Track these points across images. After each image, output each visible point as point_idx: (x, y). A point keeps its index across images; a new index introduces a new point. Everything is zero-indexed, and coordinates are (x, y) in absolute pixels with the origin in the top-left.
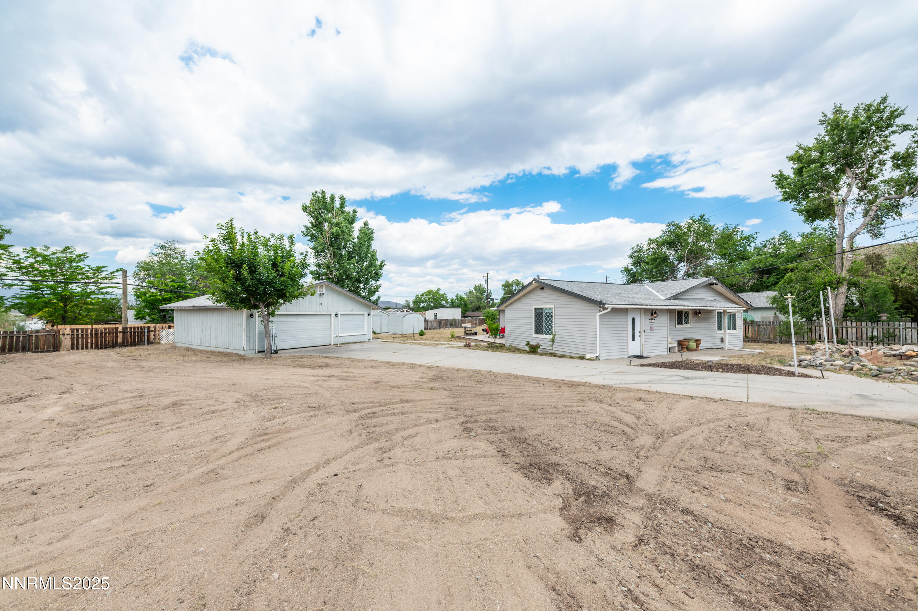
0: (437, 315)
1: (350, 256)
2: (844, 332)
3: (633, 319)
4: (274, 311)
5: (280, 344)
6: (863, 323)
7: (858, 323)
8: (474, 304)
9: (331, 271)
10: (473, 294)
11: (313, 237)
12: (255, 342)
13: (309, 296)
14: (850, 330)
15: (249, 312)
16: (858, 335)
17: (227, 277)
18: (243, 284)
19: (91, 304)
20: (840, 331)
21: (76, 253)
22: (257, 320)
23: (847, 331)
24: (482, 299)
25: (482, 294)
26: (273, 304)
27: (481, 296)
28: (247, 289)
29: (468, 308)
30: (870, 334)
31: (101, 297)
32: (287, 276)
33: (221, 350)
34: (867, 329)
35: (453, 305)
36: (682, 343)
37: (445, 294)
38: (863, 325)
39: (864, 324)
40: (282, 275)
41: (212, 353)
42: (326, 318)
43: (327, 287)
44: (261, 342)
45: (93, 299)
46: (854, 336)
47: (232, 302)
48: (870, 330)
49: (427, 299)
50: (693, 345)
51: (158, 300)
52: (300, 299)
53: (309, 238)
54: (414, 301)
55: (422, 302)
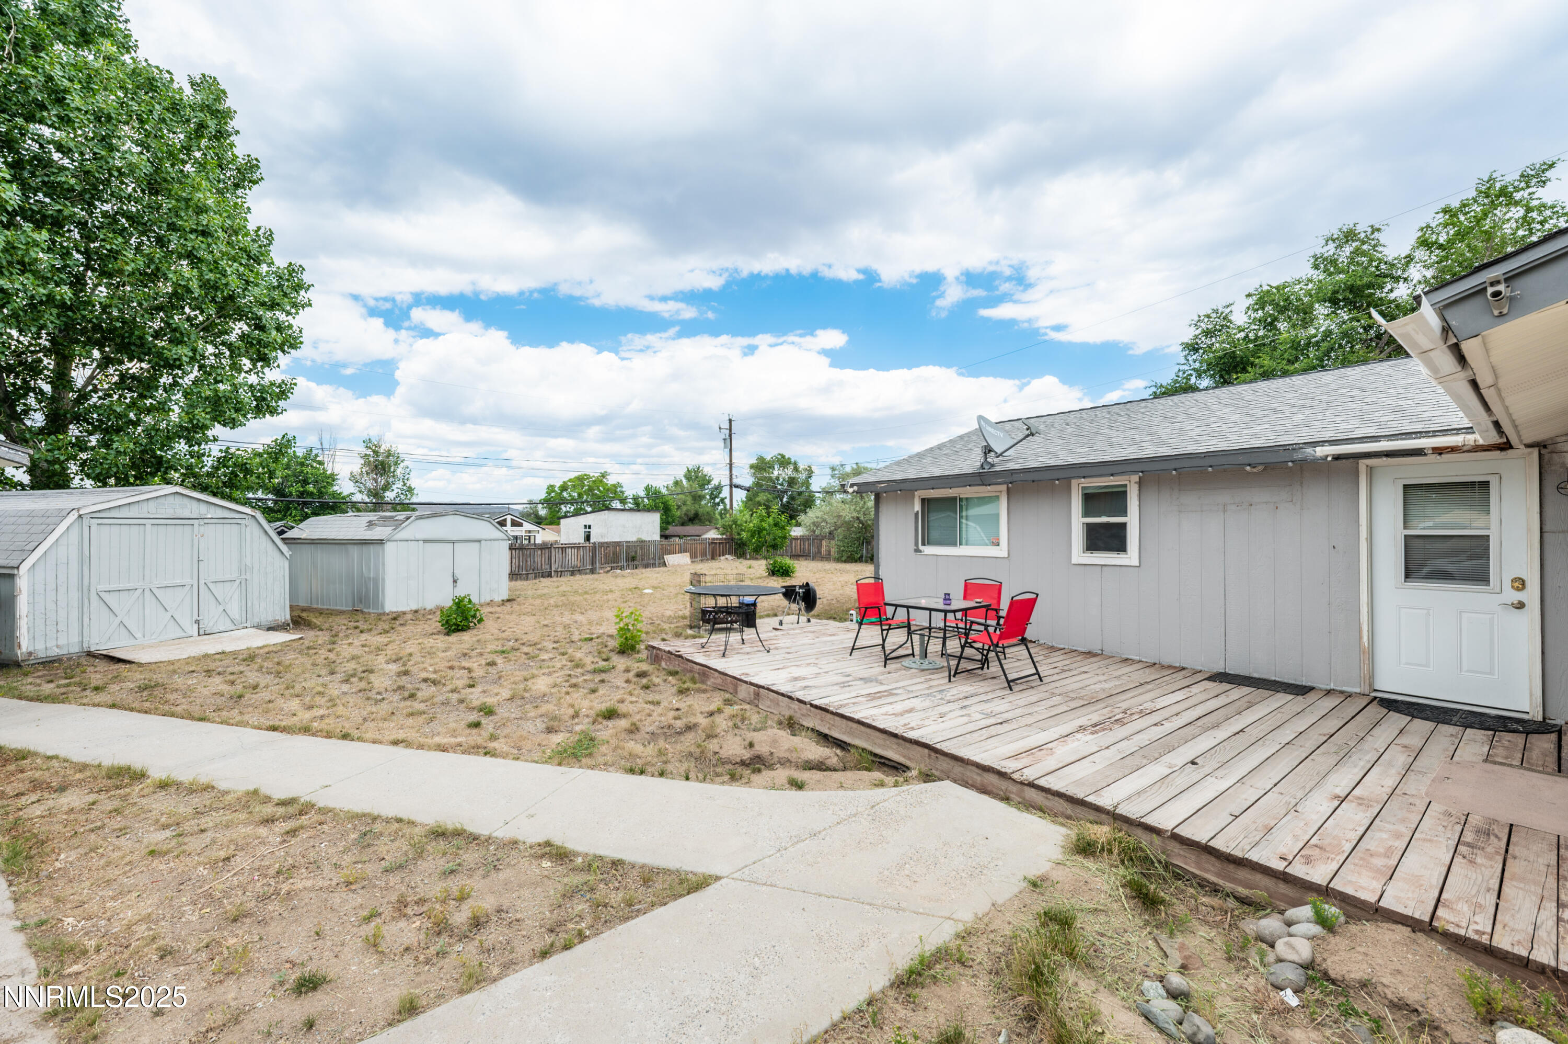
0: (593, 532)
8: (684, 508)
10: (682, 487)
24: (702, 497)
25: (702, 486)
27: (700, 493)
29: (673, 516)
35: (638, 506)
37: (619, 485)
49: (575, 495)
54: (546, 502)
55: (564, 502)
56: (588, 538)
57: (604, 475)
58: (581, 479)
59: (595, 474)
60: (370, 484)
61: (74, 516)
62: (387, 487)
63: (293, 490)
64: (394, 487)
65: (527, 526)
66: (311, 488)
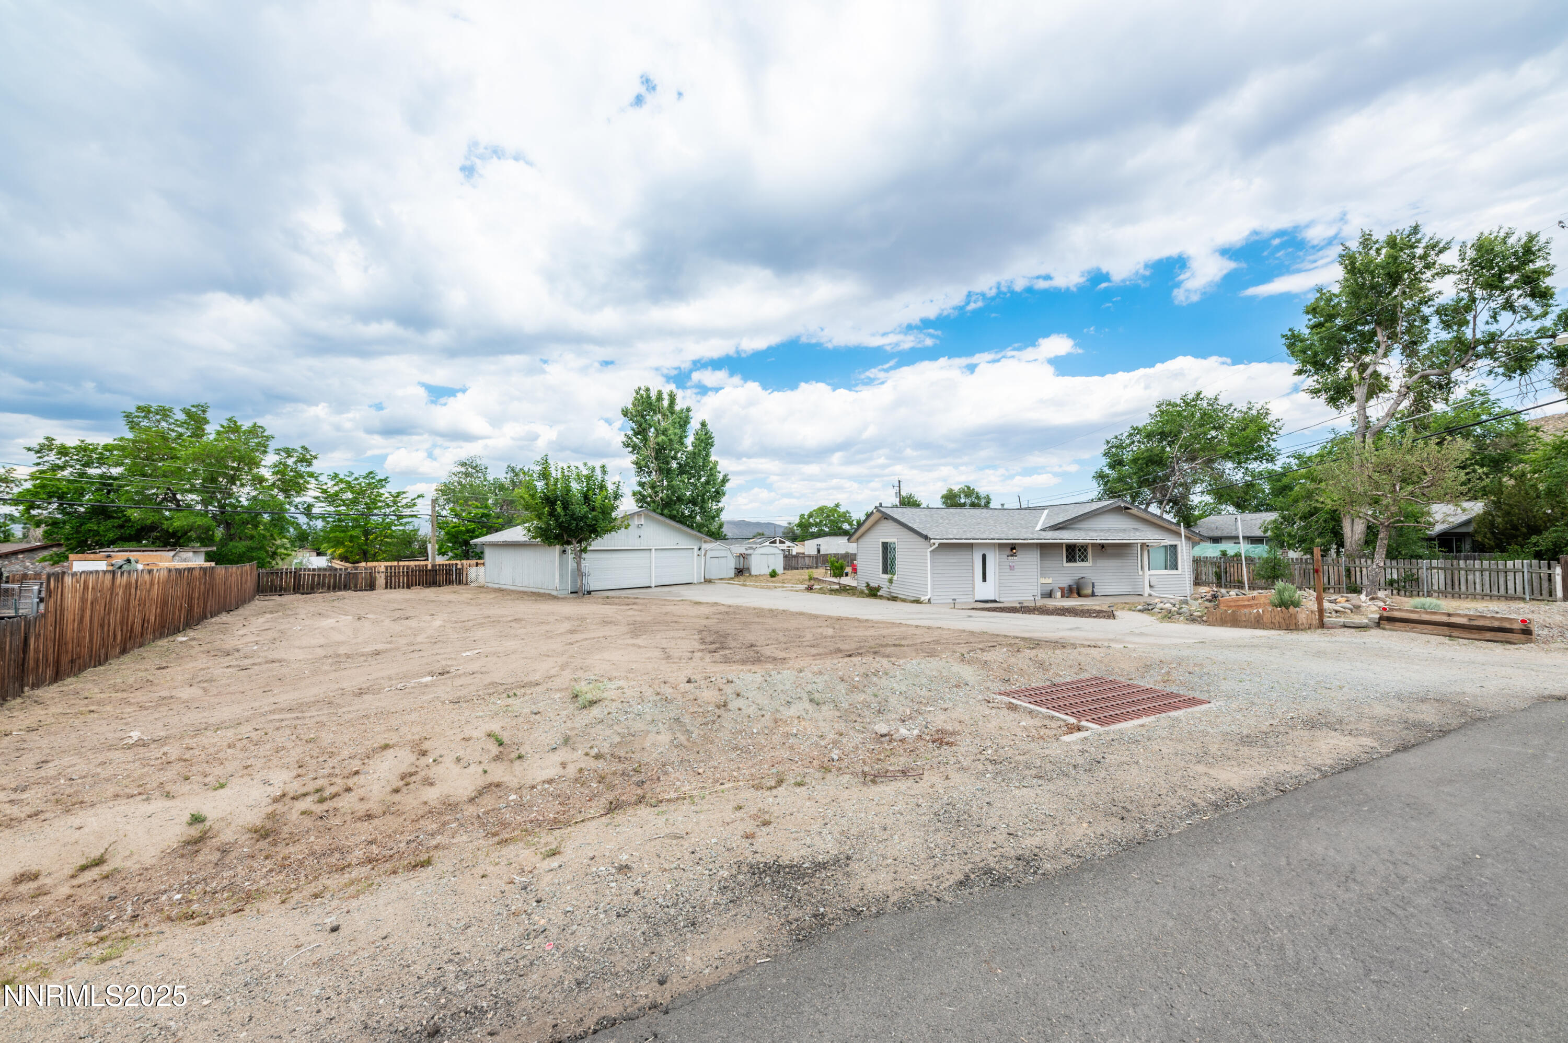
0: (823, 549)
1: (682, 470)
3: (983, 556)
4: (586, 547)
5: (593, 583)
9: (656, 492)
11: (635, 447)
12: (567, 582)
13: (623, 529)
15: (562, 548)
17: (543, 514)
18: (557, 520)
19: (391, 536)
21: (378, 478)
22: (570, 556)
26: (586, 539)
28: (560, 525)
31: (401, 528)
32: (600, 510)
33: (534, 590)
37: (847, 512)
40: (593, 509)
41: (525, 593)
42: (646, 554)
43: (647, 516)
44: (574, 581)
45: (394, 532)
47: (547, 539)
49: (818, 520)
51: (461, 531)
52: (613, 533)
53: (630, 449)
54: (800, 525)
55: (811, 525)
56: (819, 551)
57: (837, 506)
58: (821, 510)
59: (831, 505)
65: (788, 543)
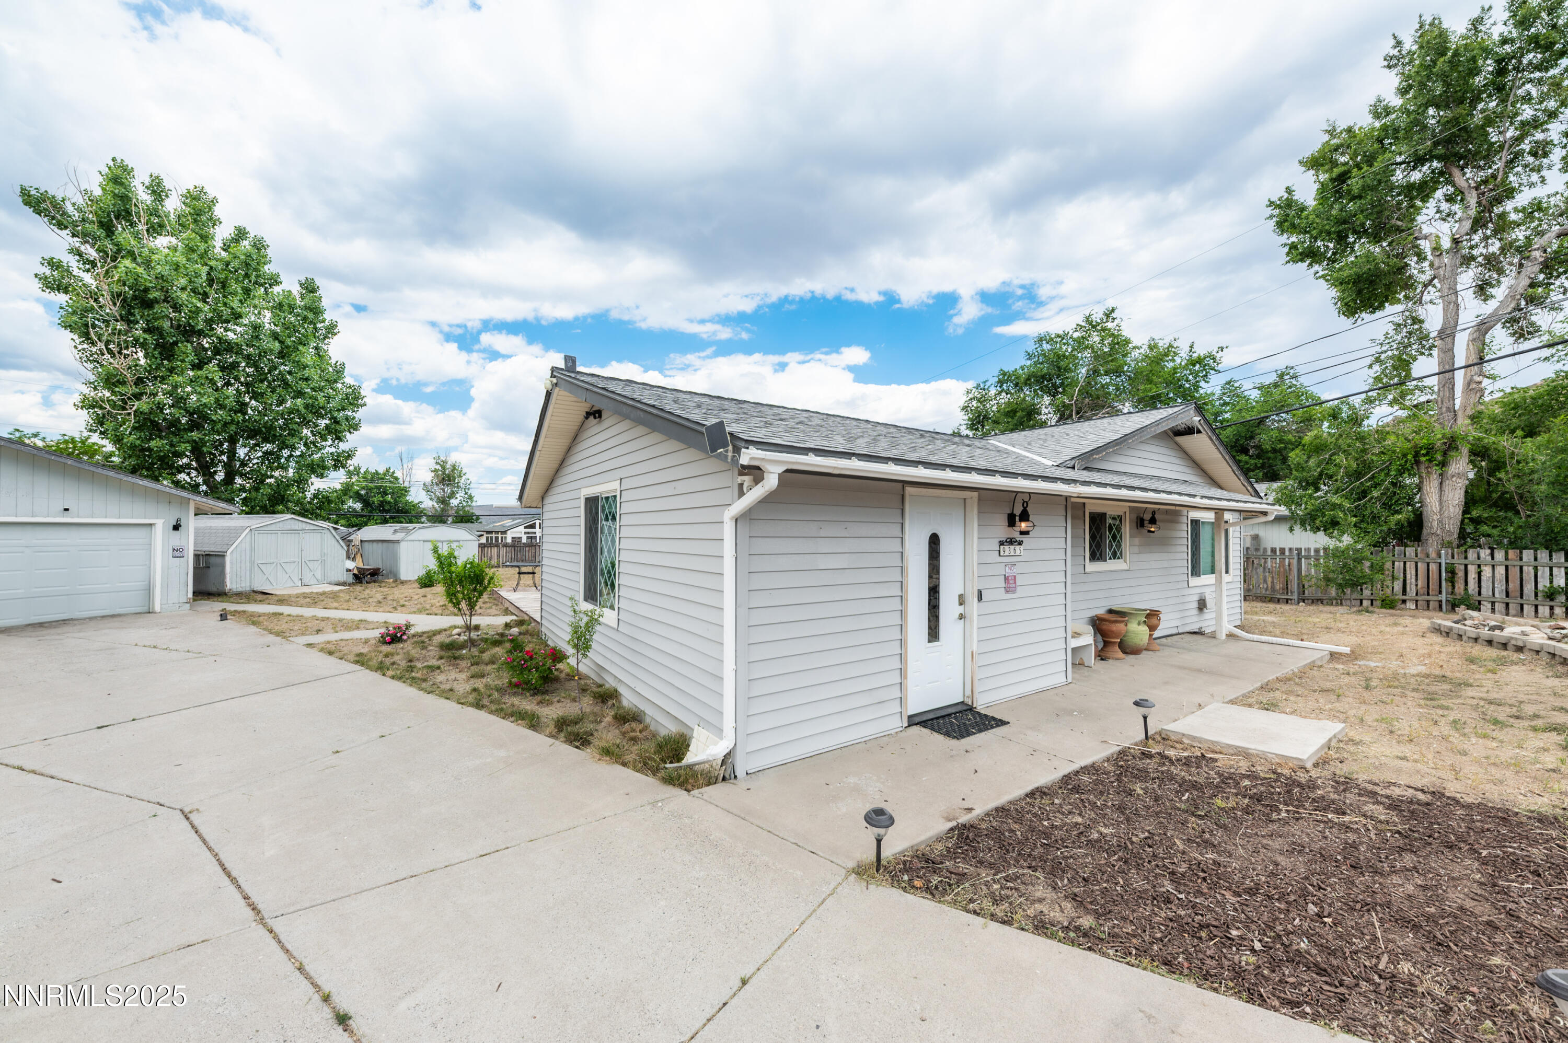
2: (1472, 576)
3: (934, 541)
6: (1525, 552)
7: (1512, 554)
14: (1487, 572)
16: (1511, 585)
20: (1461, 574)
23: (1479, 574)
30: (1544, 583)
34: (1536, 568)
36: (1106, 626)
38: (1525, 558)
39: (1528, 555)
46: (1500, 587)
48: (1544, 573)
50: (1138, 631)
60: (439, 493)
61: (248, 529)
62: (452, 495)
63: (375, 499)
64: (458, 496)
66: (389, 498)
